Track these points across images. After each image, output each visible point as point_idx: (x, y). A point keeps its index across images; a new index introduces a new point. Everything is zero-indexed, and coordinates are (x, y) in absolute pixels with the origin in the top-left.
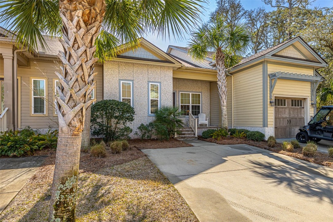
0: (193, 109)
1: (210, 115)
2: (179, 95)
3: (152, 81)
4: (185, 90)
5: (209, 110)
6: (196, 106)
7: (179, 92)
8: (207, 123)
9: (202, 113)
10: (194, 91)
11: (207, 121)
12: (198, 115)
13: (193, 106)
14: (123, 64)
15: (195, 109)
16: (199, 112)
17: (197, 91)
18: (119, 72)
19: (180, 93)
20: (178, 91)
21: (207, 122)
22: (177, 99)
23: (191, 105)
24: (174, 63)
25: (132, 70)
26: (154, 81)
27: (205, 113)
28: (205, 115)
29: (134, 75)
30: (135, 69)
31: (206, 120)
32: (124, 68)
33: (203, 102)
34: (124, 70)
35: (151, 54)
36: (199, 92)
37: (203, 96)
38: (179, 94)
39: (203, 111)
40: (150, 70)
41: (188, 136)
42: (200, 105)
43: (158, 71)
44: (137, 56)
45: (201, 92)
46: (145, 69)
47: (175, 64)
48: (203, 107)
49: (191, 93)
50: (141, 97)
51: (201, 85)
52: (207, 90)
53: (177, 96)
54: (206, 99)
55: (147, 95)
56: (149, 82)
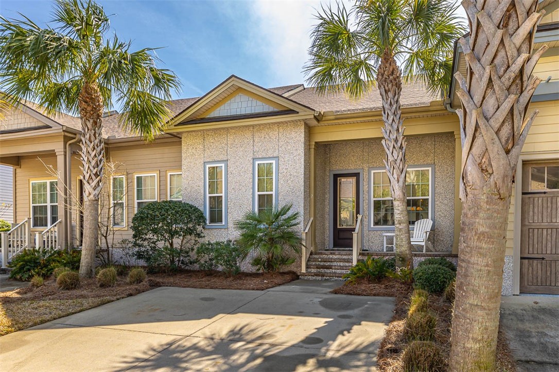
2: (369, 178)
3: (260, 157)
7: (370, 169)
14: (210, 134)
17: (422, 162)
18: (204, 150)
19: (373, 172)
20: (367, 169)
24: (298, 113)
25: (225, 142)
26: (265, 156)
29: (229, 149)
30: (231, 138)
32: (212, 141)
33: (439, 190)
34: (212, 144)
35: (259, 103)
38: (369, 175)
40: (257, 135)
41: (339, 271)
42: (430, 198)
43: (274, 134)
44: (233, 113)
45: (433, 165)
46: (248, 134)
47: (300, 114)
48: (436, 203)
50: (241, 191)
51: (433, 147)
52: (451, 158)
53: (365, 180)
54: (447, 181)
55: (252, 186)
56: (254, 160)
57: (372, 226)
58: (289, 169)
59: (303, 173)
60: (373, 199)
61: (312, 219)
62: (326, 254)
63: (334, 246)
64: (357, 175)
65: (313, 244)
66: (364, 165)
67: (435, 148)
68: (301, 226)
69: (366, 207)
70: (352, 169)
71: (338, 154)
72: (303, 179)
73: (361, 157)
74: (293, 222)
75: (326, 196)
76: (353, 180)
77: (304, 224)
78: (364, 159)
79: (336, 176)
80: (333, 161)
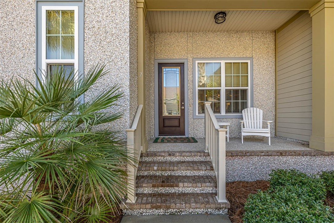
0: (228, 98)
1: (274, 111)
2: (194, 69)
4: (209, 55)
5: (273, 100)
6: (236, 91)
7: (194, 59)
8: (269, 135)
9: (252, 106)
10: (232, 55)
11: (268, 130)
12: (241, 112)
13: (228, 92)
15: (236, 98)
16: (244, 106)
17: (241, 55)
19: (197, 62)
20: (191, 59)
21: (267, 133)
22: (190, 77)
23: (223, 89)
27: (261, 107)
28: (259, 113)
31: (265, 126)
33: (256, 81)
36: (247, 58)
37: (255, 67)
38: (194, 65)
39: (256, 103)
42: (249, 88)
45: (251, 58)
48: (255, 93)
49: (223, 63)
50: (13, 57)
51: (251, 42)
52: (266, 53)
53: (190, 69)
54: (263, 73)
55: (35, 49)
56: (39, 3)
57: (197, 114)
58: (103, 23)
59: (128, 30)
60: (197, 88)
61: (141, 106)
62: (162, 156)
63: (161, 133)
64: (181, 65)
65: (143, 142)
66: (189, 55)
67: (252, 43)
68: (127, 117)
69: (190, 96)
70: (176, 58)
71: (163, 43)
72: (128, 40)
73: (185, 48)
74: (109, 111)
75: (151, 85)
76: (178, 69)
77: (131, 114)
78: (189, 49)
79: (161, 66)
80: (157, 49)
